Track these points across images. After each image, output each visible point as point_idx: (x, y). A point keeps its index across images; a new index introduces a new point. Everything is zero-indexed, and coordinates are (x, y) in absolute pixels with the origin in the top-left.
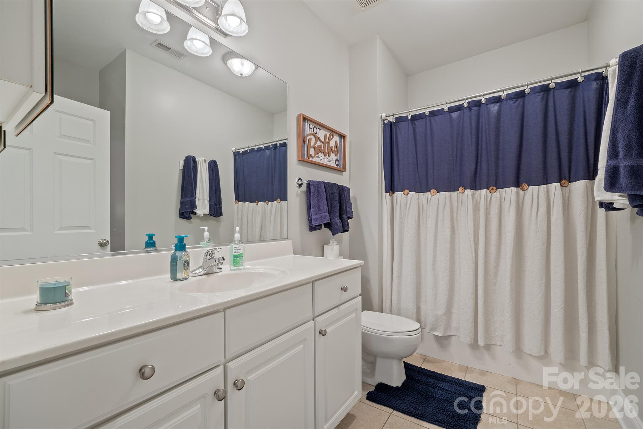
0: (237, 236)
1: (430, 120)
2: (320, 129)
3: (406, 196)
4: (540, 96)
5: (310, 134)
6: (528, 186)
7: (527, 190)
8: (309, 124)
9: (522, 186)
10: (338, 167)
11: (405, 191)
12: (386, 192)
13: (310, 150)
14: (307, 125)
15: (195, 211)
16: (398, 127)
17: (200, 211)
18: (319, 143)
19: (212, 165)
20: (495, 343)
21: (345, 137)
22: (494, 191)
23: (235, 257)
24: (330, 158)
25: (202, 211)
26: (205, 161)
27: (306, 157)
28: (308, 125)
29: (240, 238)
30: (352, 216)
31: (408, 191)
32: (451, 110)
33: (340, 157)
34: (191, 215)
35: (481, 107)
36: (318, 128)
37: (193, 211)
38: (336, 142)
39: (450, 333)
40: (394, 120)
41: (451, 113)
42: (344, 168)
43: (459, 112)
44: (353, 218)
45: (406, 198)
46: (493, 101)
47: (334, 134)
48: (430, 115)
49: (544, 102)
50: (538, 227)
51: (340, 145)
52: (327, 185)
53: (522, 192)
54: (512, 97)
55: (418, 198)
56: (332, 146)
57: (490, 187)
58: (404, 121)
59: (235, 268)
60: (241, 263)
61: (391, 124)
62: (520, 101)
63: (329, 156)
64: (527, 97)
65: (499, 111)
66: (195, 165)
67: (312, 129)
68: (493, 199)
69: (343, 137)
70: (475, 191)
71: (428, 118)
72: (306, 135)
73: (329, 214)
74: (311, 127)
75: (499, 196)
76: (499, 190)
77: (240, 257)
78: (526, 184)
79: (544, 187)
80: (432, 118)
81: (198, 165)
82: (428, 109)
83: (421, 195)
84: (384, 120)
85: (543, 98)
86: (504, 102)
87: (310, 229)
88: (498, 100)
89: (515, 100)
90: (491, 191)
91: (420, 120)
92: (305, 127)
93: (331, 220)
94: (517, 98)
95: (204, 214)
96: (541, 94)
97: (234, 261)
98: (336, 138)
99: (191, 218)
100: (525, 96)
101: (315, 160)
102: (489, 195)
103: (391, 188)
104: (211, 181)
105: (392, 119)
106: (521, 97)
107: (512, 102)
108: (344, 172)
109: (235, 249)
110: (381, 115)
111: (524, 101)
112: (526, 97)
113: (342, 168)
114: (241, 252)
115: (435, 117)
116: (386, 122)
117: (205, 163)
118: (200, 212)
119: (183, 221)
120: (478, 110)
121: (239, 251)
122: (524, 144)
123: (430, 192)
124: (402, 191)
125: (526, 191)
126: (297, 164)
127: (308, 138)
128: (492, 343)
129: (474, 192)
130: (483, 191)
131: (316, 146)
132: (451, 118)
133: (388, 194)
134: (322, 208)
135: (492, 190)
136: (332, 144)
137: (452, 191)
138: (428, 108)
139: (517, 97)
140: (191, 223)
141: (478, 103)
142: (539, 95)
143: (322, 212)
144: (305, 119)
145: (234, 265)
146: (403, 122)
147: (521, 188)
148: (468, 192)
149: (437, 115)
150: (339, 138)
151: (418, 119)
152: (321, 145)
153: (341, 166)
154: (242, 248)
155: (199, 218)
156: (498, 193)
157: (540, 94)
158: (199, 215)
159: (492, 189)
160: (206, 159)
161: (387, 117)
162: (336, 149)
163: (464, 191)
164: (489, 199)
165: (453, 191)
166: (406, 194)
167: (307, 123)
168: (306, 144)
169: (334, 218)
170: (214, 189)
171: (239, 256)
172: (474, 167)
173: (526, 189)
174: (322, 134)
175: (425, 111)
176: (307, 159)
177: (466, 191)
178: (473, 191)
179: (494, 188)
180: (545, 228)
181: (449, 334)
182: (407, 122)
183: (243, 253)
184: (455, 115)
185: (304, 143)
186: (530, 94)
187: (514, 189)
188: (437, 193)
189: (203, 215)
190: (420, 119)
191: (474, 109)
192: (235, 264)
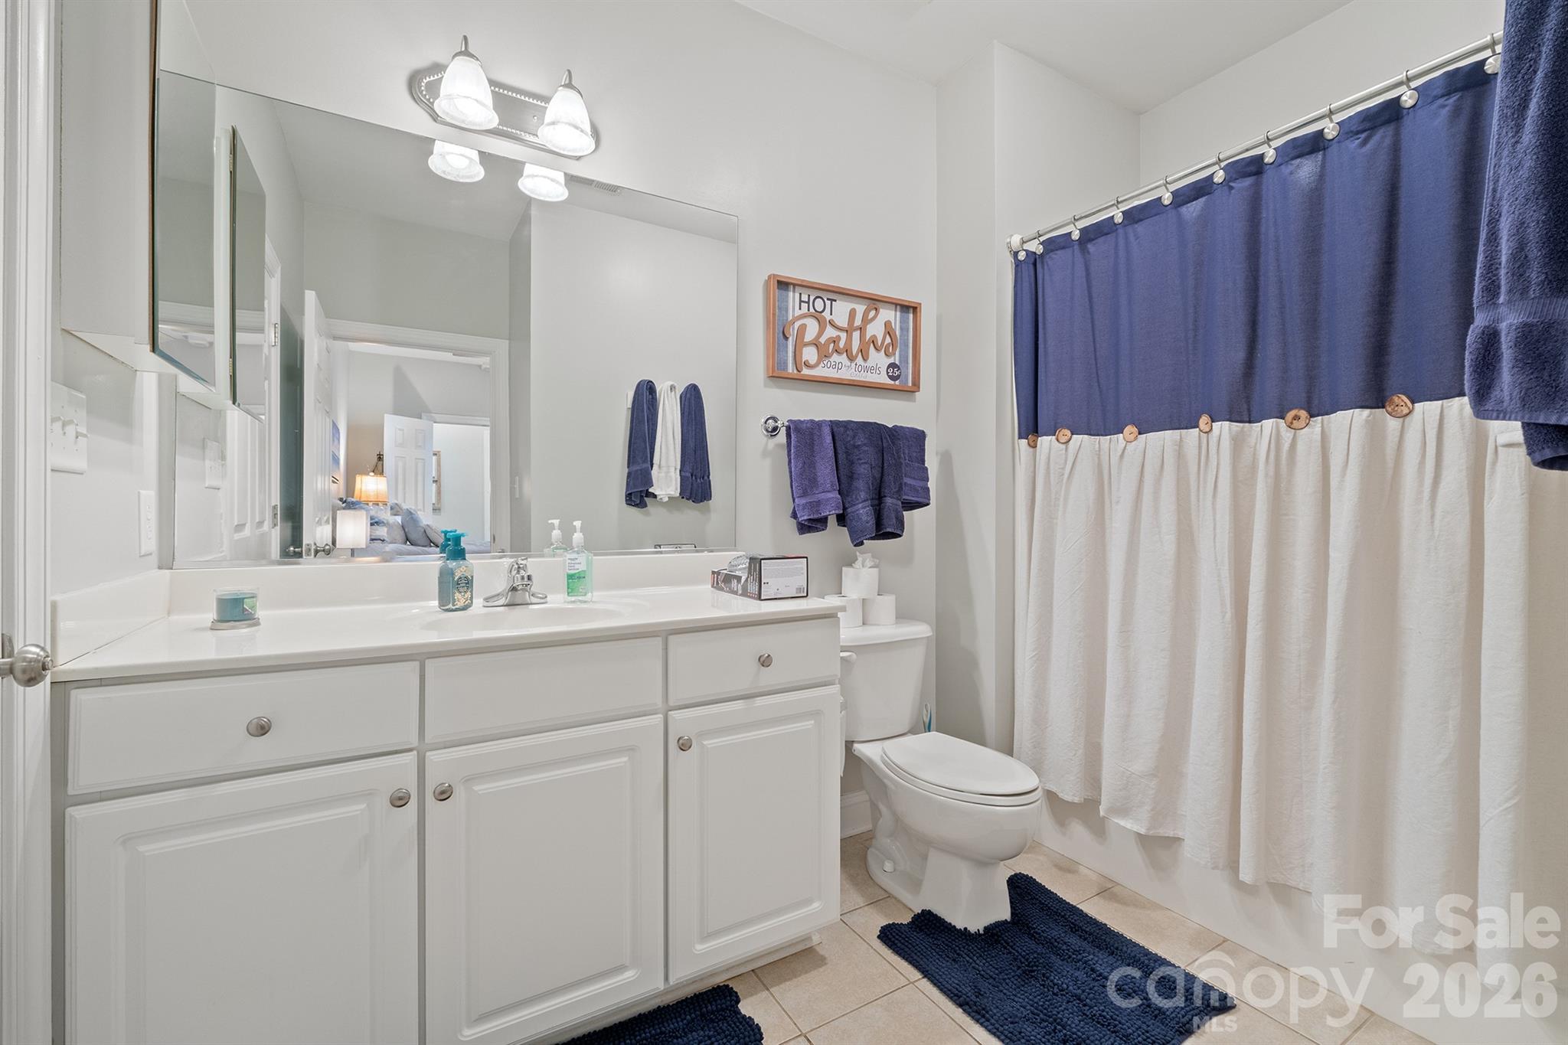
0: (578, 537)
1: (1126, 233)
2: (835, 301)
3: (1064, 446)
4: (1447, 108)
5: (804, 316)
6: (1413, 402)
7: (1407, 415)
8: (800, 294)
9: (1392, 402)
10: (897, 382)
11: (1061, 433)
12: (1020, 437)
13: (802, 350)
14: (793, 297)
15: (650, 490)
16: (1048, 265)
17: (662, 490)
18: (830, 332)
19: (688, 395)
20: (1301, 886)
21: (916, 308)
22: (1302, 423)
23: (570, 577)
24: (870, 363)
25: (666, 491)
26: (672, 388)
27: (791, 368)
28: (797, 295)
29: (583, 541)
30: (927, 501)
31: (1068, 433)
32: (1184, 197)
33: (904, 358)
34: (645, 498)
35: (1265, 176)
36: (828, 299)
37: (647, 490)
38: (887, 324)
39: (1174, 830)
40: (1040, 250)
41: (1179, 209)
42: (916, 384)
43: (1202, 200)
44: (928, 504)
45: (1064, 452)
46: (1295, 153)
47: (879, 305)
48: (1126, 222)
49: (1462, 124)
50: (1437, 533)
51: (901, 329)
52: (840, 430)
53: (1393, 424)
54: (1354, 128)
55: (1099, 451)
56: (875, 336)
57: (1288, 412)
58: (1063, 248)
59: (573, 599)
60: (581, 590)
61: (1034, 260)
62: (1383, 137)
63: (865, 359)
64: (1407, 122)
65: (1321, 177)
66: (653, 398)
67: (808, 303)
68: (1301, 447)
69: (909, 309)
70: (1247, 424)
71: (1121, 231)
72: (790, 318)
73: (839, 494)
74: (805, 298)
75: (1319, 438)
76: (1320, 418)
77: (579, 578)
78: (1404, 398)
79: (1462, 404)
80: (1130, 229)
81: (660, 396)
82: (1119, 206)
83: (1105, 440)
84: (1016, 254)
85: (1457, 111)
86: (1333, 150)
87: (799, 530)
88: (1315, 144)
89: (1363, 136)
90: (1292, 423)
91: (1101, 240)
92: (787, 302)
93: (845, 509)
94: (1373, 129)
95: (669, 497)
96: (1451, 101)
97: (568, 584)
98: (888, 314)
99: (646, 506)
100: (1402, 117)
101: (820, 372)
102: (1288, 434)
103: (1032, 426)
104: (685, 428)
105: (1035, 247)
106: (1388, 122)
107: (1353, 144)
108: (917, 393)
109: (570, 561)
110: (1008, 240)
111: (1397, 134)
112: (1405, 118)
113: (910, 385)
114: (582, 567)
115: (1136, 226)
116: (1022, 256)
117: (673, 393)
118: (661, 493)
119: (633, 510)
120: (1251, 185)
121: (577, 566)
122: (1401, 267)
123: (1122, 433)
124: (1052, 432)
125: (1408, 419)
126: (765, 386)
127: (797, 325)
128: (1292, 883)
129: (1243, 427)
130: (1268, 424)
131: (822, 340)
132: (1181, 222)
133: (1024, 442)
134: (822, 481)
135: (1294, 422)
136: (876, 329)
137: (1183, 429)
138: (1122, 202)
139: (1368, 125)
140: (648, 514)
141: (1254, 167)
142: (1444, 106)
143: (821, 489)
144: (783, 285)
145: (568, 593)
146: (1059, 252)
147: (1390, 409)
148: (1224, 429)
149: (1141, 220)
150: (898, 313)
151: (1096, 238)
152: (839, 337)
153: (907, 380)
154: (582, 562)
155: (662, 504)
156: (1318, 429)
157: (1446, 102)
158: (661, 499)
159: (1297, 418)
160: (676, 384)
161: (1024, 242)
162: (888, 340)
163: (1212, 426)
164: (1286, 446)
165: (1186, 428)
166: (1063, 439)
167: (794, 291)
168: (791, 339)
169: (854, 505)
170: (692, 444)
171: (577, 575)
172: (1240, 355)
173: (1406, 411)
174: (841, 311)
175: (1111, 215)
176: (795, 371)
177: (1216, 425)
178: (1241, 425)
179: (1303, 414)
180: (1462, 535)
181: (1171, 834)
182: (1069, 251)
183: (584, 571)
184: (1192, 209)
185: (786, 338)
186: (1417, 107)
187: (1360, 416)
188: (1140, 434)
189: (667, 499)
190: (1099, 237)
191: (1240, 185)
192: (570, 591)
